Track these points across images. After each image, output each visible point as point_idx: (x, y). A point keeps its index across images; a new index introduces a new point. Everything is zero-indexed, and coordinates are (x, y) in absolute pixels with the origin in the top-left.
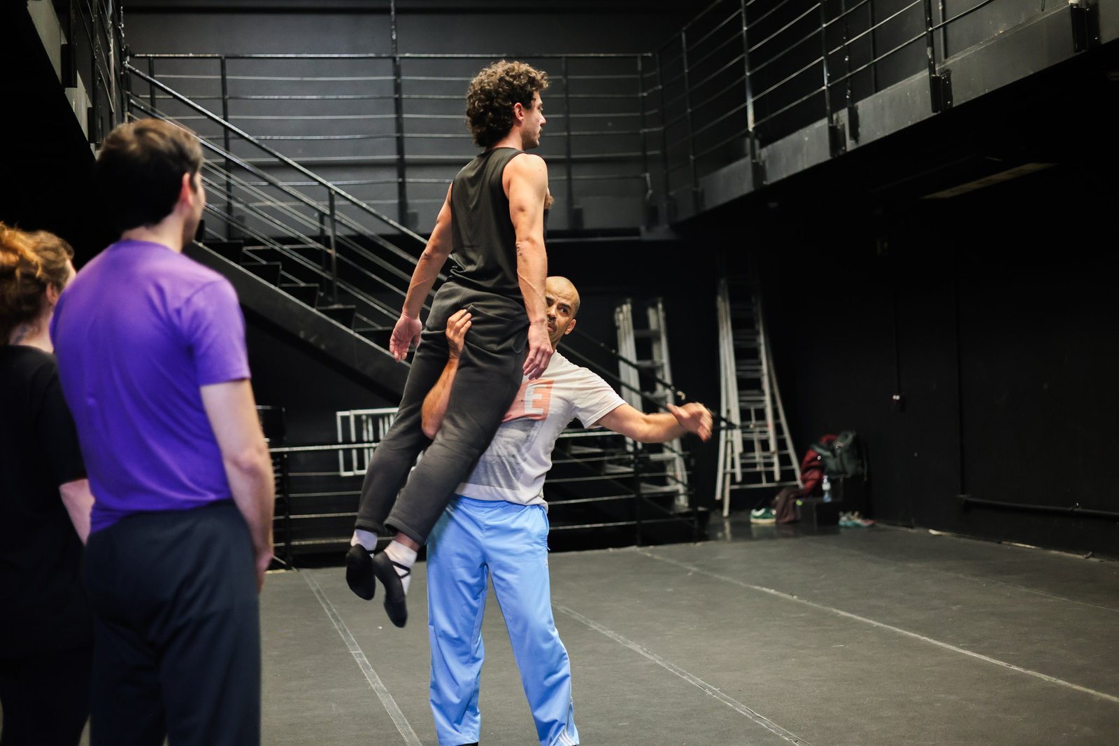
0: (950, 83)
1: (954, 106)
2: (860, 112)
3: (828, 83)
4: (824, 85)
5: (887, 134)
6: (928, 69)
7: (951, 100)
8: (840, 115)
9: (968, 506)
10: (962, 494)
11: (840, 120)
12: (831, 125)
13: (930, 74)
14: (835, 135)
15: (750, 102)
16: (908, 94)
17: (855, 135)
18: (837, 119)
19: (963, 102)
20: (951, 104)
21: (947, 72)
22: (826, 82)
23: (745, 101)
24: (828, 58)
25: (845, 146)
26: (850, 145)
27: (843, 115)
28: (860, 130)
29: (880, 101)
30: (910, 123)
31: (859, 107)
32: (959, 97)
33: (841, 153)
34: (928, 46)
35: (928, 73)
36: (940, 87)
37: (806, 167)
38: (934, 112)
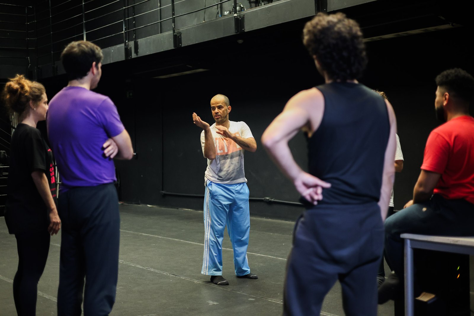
0: (181, 37)
1: (182, 46)
2: (139, 43)
3: (125, 31)
4: (123, 31)
5: (151, 53)
6: (172, 31)
7: (181, 44)
9: (165, 195)
10: (162, 191)
11: (129, 46)
12: (125, 47)
13: (173, 33)
14: (127, 51)
15: (85, 33)
16: (162, 39)
17: (136, 52)
18: (128, 45)
19: (186, 45)
20: (181, 45)
21: (180, 33)
22: (124, 30)
23: (83, 32)
24: (125, 21)
25: (131, 55)
26: (134, 56)
27: (132, 44)
28: (139, 50)
29: (149, 40)
30: (162, 50)
31: (139, 41)
32: (185, 43)
33: (129, 58)
34: (173, 23)
36: (177, 38)
37: (112, 62)
38: (174, 47)
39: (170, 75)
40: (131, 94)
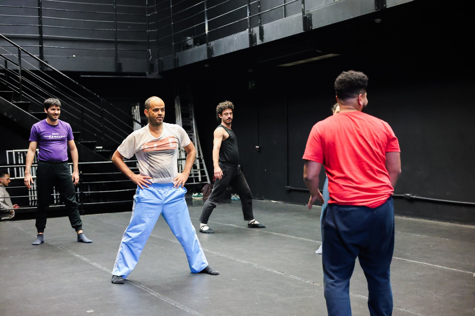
0: (311, 19)
1: (313, 29)
2: (264, 29)
3: (249, 16)
4: (247, 17)
5: (278, 39)
6: (302, 12)
7: (312, 26)
8: (254, 30)
9: (290, 191)
10: (288, 186)
11: (254, 32)
12: (250, 33)
13: (303, 15)
14: (252, 38)
15: (206, 22)
16: (290, 23)
17: (262, 38)
18: (252, 31)
19: (318, 27)
20: (312, 28)
21: (310, 15)
22: (248, 15)
23: (204, 21)
24: (249, 6)
25: (256, 42)
26: (259, 42)
27: (256, 30)
28: (264, 36)
29: (275, 25)
30: (290, 35)
31: (264, 27)
32: (316, 25)
33: (254, 45)
34: (302, 3)
35: (302, 14)
36: (307, 21)
37: (235, 50)
38: (304, 31)
39: (296, 62)
40: (253, 85)
